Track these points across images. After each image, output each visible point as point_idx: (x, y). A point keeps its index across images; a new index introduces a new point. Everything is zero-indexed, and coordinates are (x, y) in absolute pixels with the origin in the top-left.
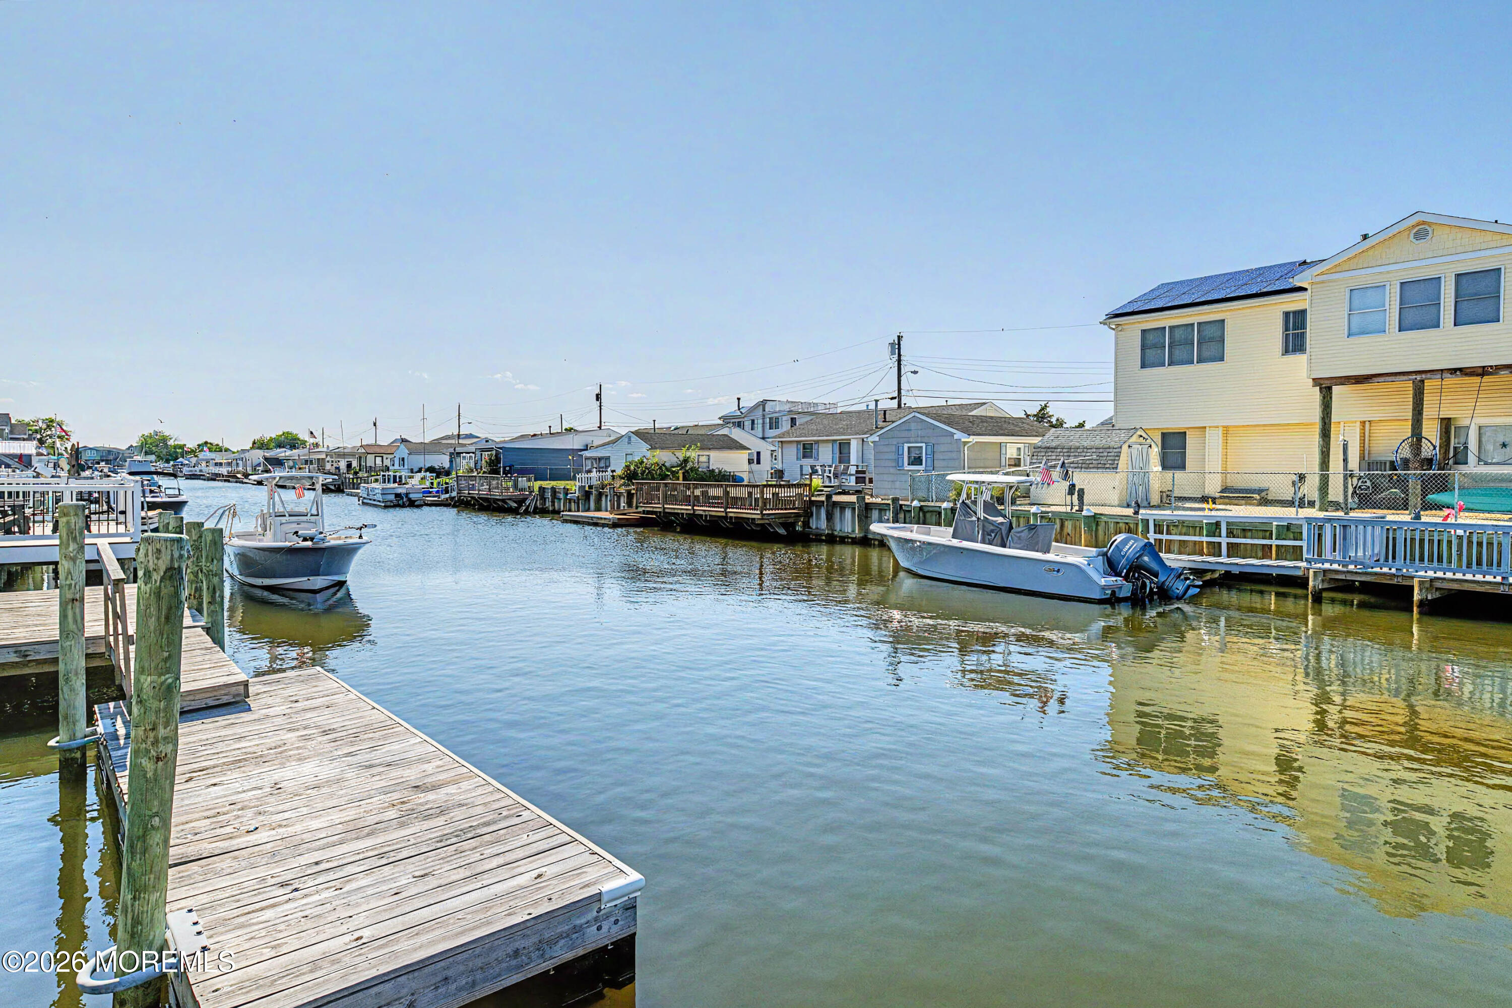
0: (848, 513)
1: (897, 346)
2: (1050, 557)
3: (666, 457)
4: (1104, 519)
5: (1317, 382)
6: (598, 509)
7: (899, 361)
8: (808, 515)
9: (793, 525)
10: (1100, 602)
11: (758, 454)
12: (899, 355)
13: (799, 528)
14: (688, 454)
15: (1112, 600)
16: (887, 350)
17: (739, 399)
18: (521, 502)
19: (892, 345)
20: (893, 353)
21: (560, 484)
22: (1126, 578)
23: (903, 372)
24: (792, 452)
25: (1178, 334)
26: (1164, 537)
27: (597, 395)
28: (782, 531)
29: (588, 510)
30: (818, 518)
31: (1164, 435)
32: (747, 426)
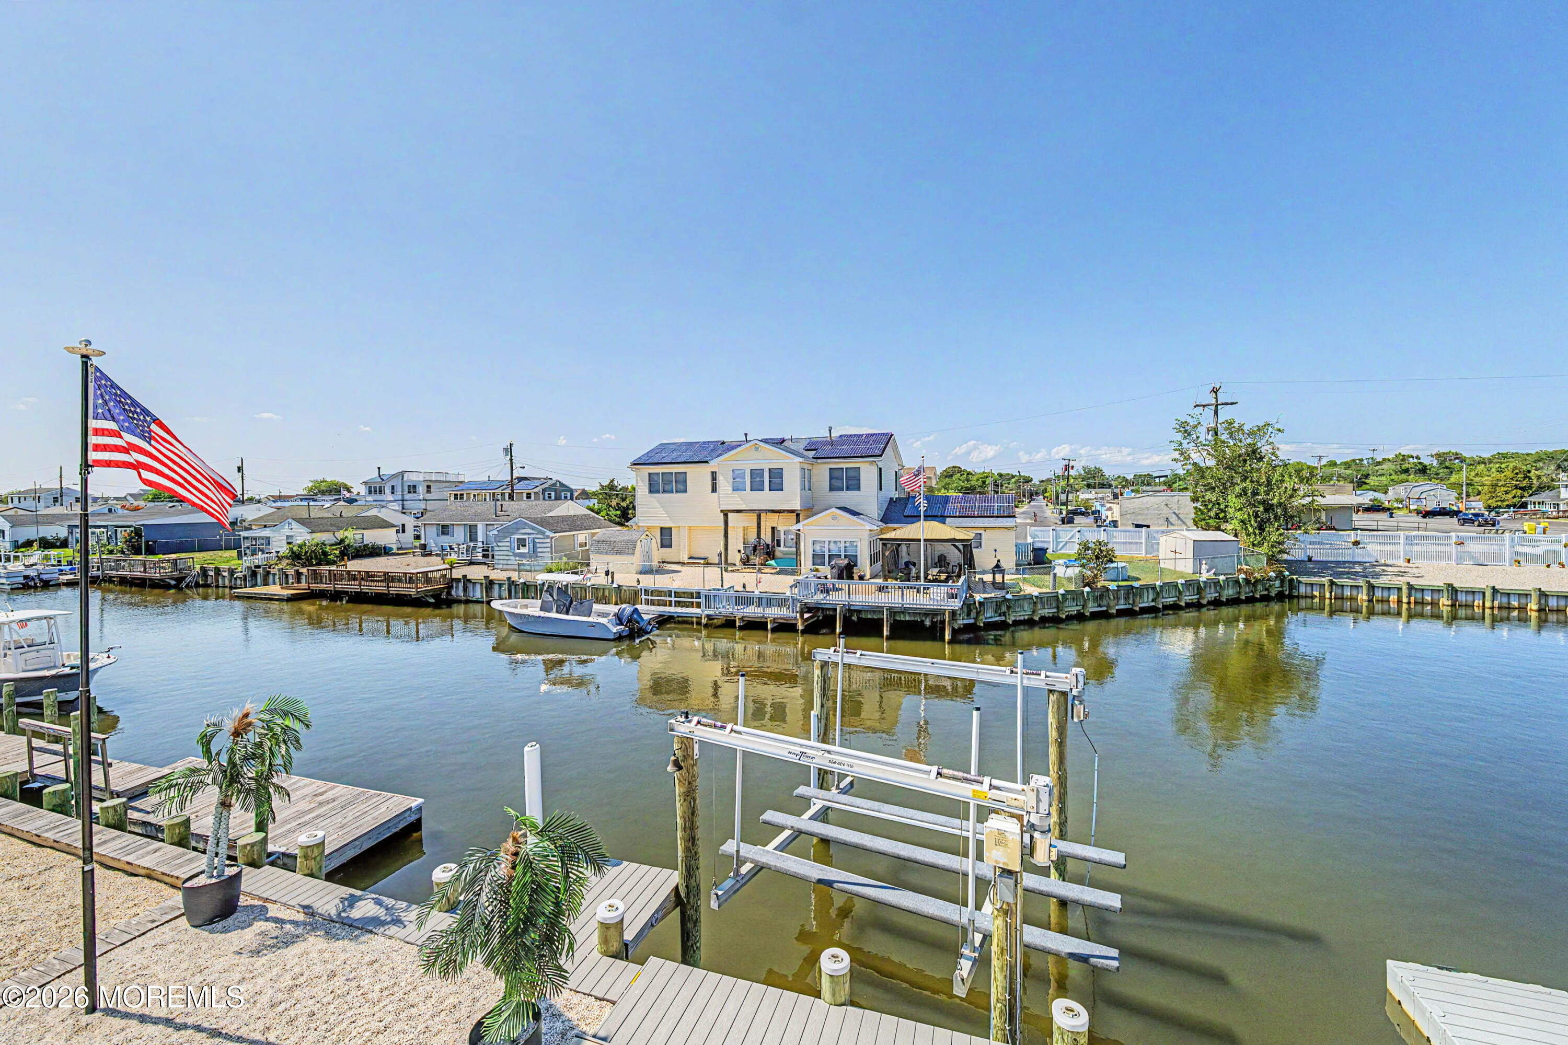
0: (478, 587)
1: (509, 450)
2: (590, 619)
3: (326, 538)
4: (625, 588)
5: (722, 509)
6: (266, 583)
7: (511, 460)
8: (450, 588)
9: (440, 594)
10: (614, 640)
11: (403, 525)
12: (511, 456)
13: (444, 596)
14: (345, 535)
15: (619, 638)
16: (502, 452)
17: (379, 468)
18: (180, 580)
19: (506, 450)
20: (507, 455)
22: (626, 626)
24: (432, 531)
25: (667, 478)
26: (650, 598)
27: (239, 468)
28: (433, 601)
29: (255, 585)
30: (457, 588)
31: (662, 529)
32: (388, 490)
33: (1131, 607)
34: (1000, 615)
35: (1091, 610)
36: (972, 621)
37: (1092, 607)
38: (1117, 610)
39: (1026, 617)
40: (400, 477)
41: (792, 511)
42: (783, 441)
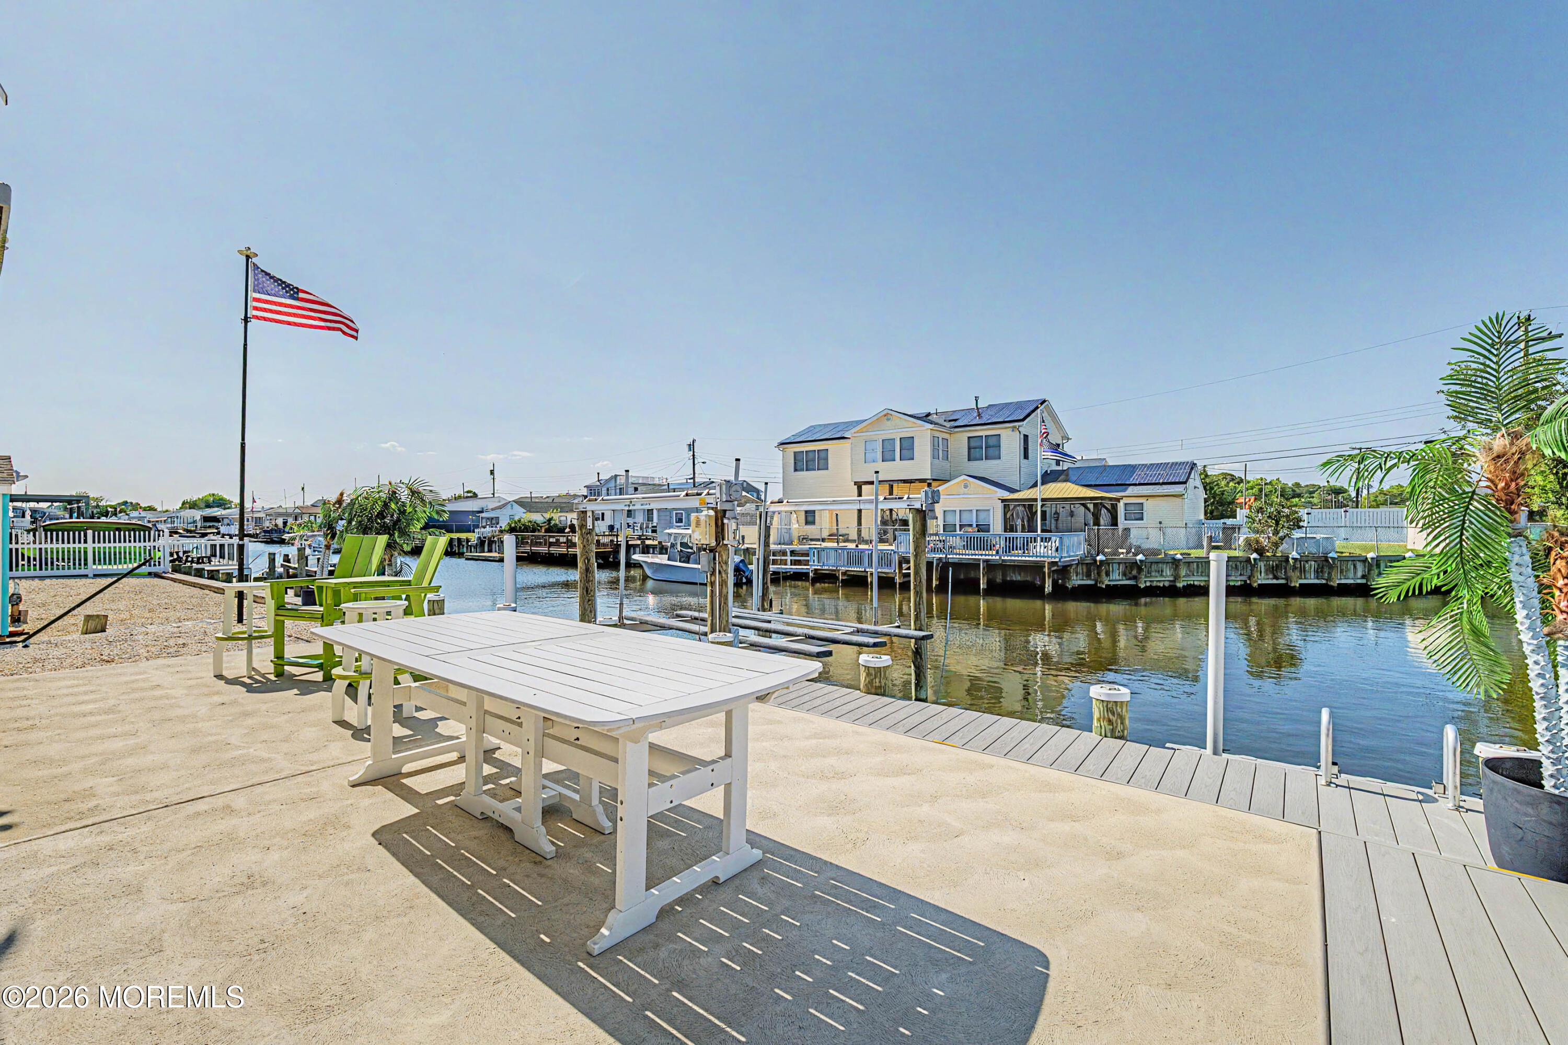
1: (691, 447)
3: (538, 518)
5: (856, 483)
6: (490, 551)
7: (694, 455)
11: (603, 514)
12: (694, 452)
13: (611, 559)
14: (553, 515)
16: (687, 448)
17: (598, 474)
19: (690, 445)
20: (690, 450)
21: (463, 536)
23: (696, 462)
25: (811, 455)
26: (772, 558)
28: (602, 562)
29: (483, 552)
32: (604, 491)
33: (1324, 582)
34: (1130, 579)
35: (1259, 582)
36: (1092, 582)
37: (1262, 578)
38: (1300, 584)
39: (1167, 584)
40: (613, 480)
41: (922, 481)
42: (929, 415)
